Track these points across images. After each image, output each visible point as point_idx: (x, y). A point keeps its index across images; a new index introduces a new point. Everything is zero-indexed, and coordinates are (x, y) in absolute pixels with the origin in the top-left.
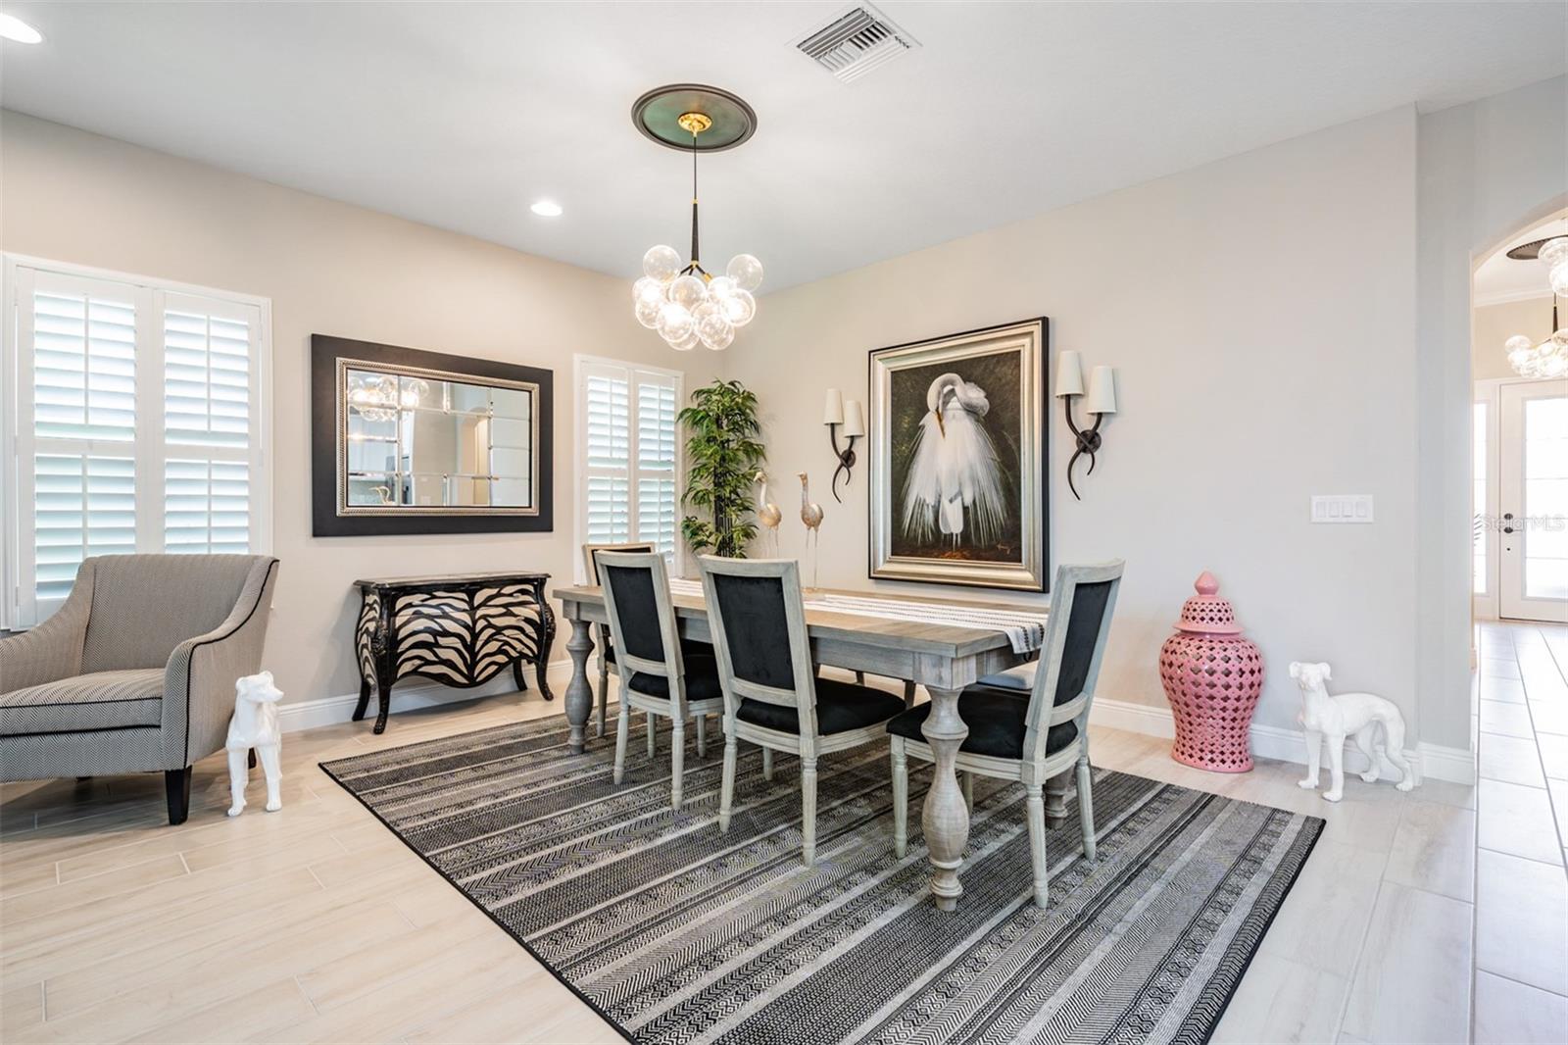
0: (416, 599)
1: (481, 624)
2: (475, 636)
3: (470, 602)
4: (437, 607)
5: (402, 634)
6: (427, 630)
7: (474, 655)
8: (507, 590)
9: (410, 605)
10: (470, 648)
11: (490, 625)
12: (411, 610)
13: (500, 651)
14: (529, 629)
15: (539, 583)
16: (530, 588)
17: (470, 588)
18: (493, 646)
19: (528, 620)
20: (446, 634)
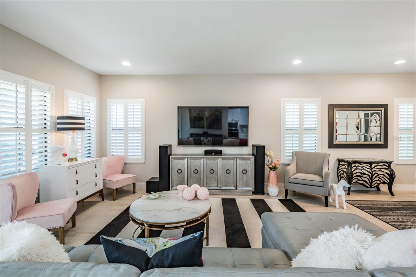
0: (357, 165)
1: (374, 173)
2: (372, 176)
3: (371, 167)
4: (362, 167)
5: (354, 172)
6: (360, 173)
7: (372, 180)
8: (380, 164)
9: (355, 166)
10: (371, 178)
11: (376, 173)
12: (355, 167)
13: (378, 180)
14: (387, 175)
15: (389, 163)
16: (387, 165)
17: (371, 163)
18: (377, 179)
19: (386, 173)
20: (365, 174)
